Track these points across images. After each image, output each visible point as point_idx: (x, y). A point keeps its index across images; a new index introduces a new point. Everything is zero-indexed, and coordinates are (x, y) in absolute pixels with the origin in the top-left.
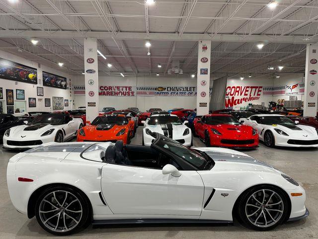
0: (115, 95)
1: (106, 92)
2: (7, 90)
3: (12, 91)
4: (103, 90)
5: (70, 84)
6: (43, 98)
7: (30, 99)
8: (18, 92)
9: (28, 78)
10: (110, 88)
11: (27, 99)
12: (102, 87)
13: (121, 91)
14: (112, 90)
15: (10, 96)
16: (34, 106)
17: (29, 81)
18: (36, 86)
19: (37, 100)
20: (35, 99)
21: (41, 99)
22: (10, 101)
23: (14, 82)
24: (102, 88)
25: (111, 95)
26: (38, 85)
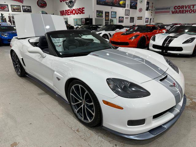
0: (185, 13)
1: (178, 10)
2: (106, 12)
3: (109, 13)
4: (176, 9)
5: (152, 7)
6: (129, 17)
7: (119, 17)
8: (112, 13)
9: (119, 4)
10: (183, 7)
11: (118, 17)
12: (176, 6)
13: (192, 9)
14: (183, 8)
15: (107, 16)
16: (122, 21)
17: (120, 6)
18: (124, 9)
19: (124, 18)
20: (123, 17)
21: (128, 18)
22: (107, 19)
23: (110, 7)
24: (176, 8)
25: (182, 13)
26: (126, 8)
